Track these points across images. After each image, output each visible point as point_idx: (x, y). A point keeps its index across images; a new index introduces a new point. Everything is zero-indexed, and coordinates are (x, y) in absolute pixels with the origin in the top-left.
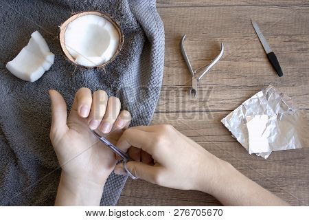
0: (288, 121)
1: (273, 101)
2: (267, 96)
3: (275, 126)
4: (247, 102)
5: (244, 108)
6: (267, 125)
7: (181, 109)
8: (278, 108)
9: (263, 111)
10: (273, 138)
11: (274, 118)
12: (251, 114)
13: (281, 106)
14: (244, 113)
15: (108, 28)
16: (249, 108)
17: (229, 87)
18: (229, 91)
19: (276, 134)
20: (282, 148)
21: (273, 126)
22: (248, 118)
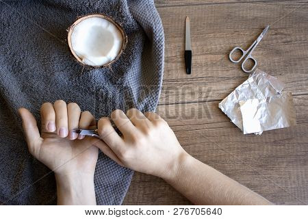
0: (277, 103)
1: (262, 85)
2: (257, 81)
3: (265, 108)
4: (239, 88)
5: (237, 93)
6: (258, 108)
7: (180, 101)
8: (267, 91)
9: (253, 95)
10: (264, 120)
11: (264, 101)
12: (243, 98)
13: (270, 90)
14: (237, 98)
15: (111, 29)
16: (241, 92)
17: (223, 79)
18: (224, 82)
19: (266, 115)
20: (272, 128)
21: (263, 108)
22: (241, 102)
